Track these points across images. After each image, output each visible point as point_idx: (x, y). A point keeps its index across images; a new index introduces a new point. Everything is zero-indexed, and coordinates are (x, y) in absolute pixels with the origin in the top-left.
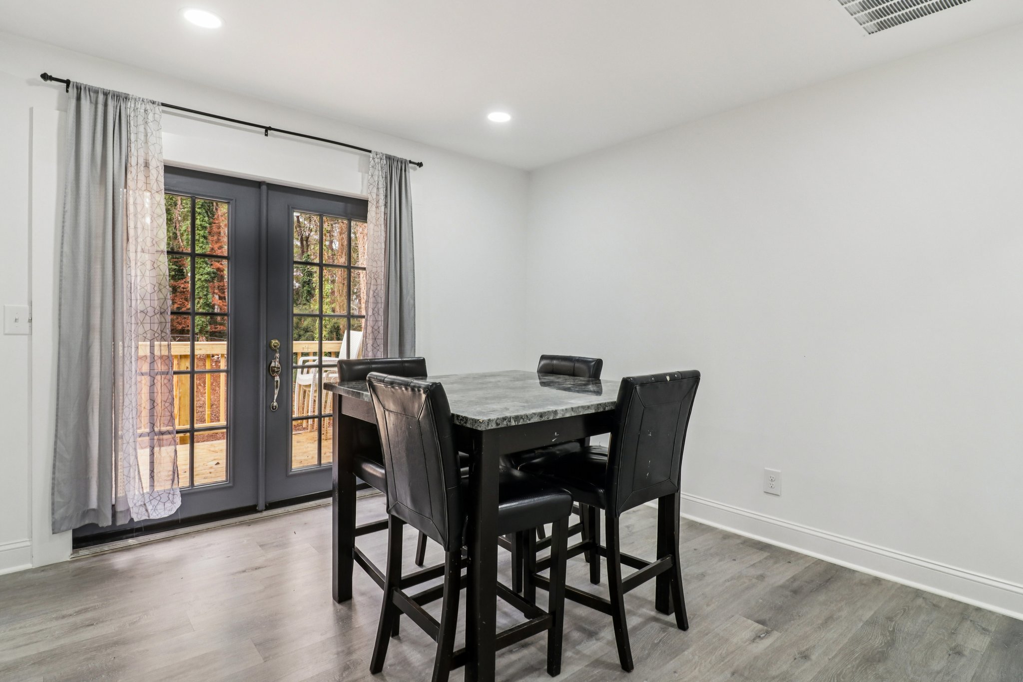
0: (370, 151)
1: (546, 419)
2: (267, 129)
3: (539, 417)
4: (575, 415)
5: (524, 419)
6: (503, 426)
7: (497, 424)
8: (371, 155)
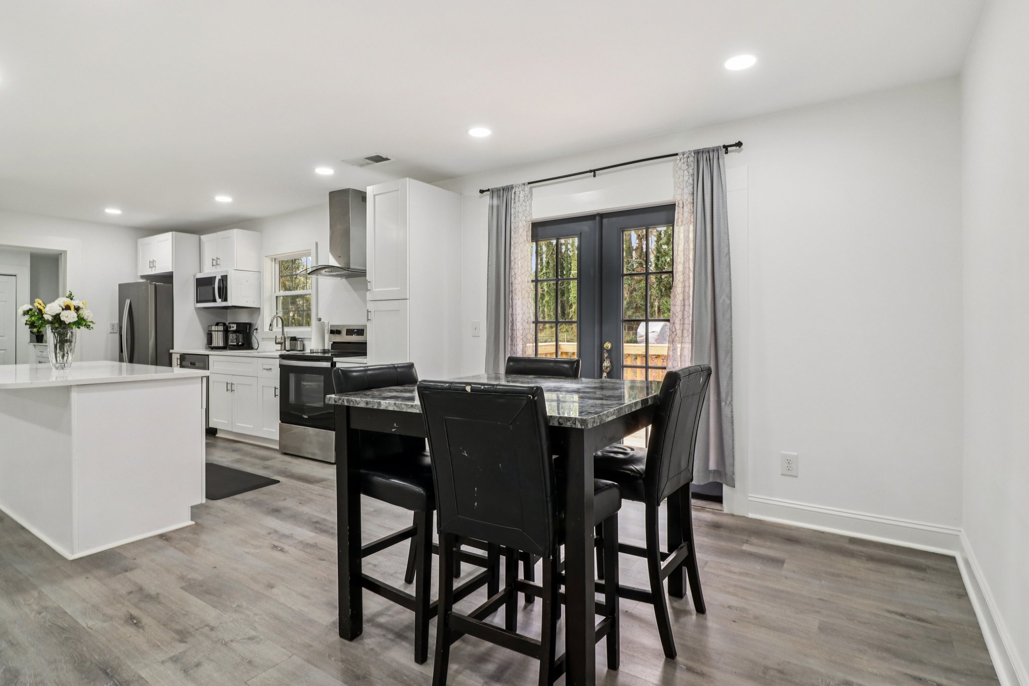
0: (676, 154)
1: (371, 407)
2: (594, 171)
3: (365, 404)
4: (398, 410)
5: (353, 402)
6: (339, 404)
7: (335, 402)
8: (678, 157)
